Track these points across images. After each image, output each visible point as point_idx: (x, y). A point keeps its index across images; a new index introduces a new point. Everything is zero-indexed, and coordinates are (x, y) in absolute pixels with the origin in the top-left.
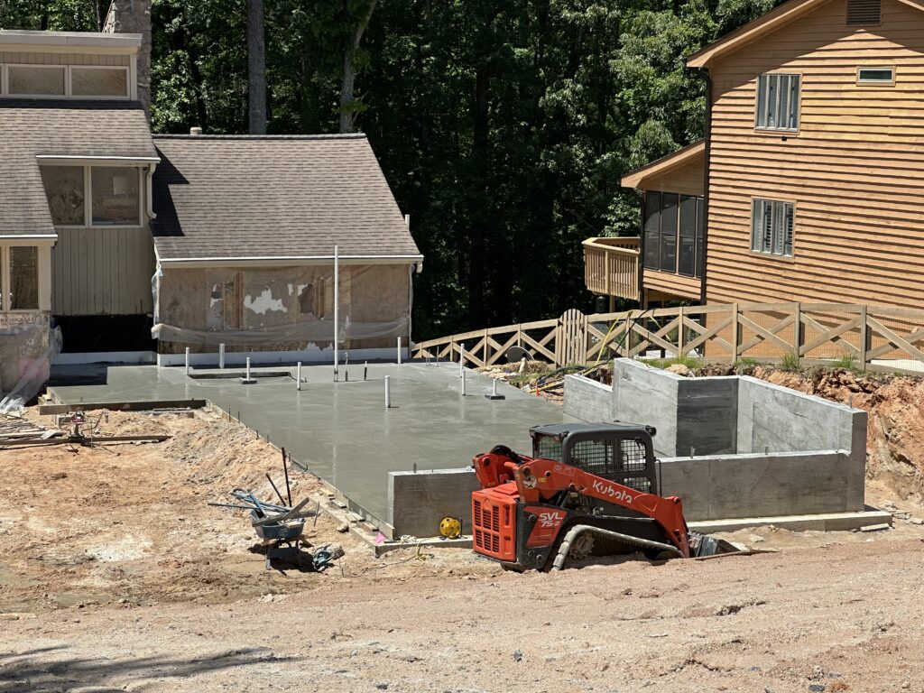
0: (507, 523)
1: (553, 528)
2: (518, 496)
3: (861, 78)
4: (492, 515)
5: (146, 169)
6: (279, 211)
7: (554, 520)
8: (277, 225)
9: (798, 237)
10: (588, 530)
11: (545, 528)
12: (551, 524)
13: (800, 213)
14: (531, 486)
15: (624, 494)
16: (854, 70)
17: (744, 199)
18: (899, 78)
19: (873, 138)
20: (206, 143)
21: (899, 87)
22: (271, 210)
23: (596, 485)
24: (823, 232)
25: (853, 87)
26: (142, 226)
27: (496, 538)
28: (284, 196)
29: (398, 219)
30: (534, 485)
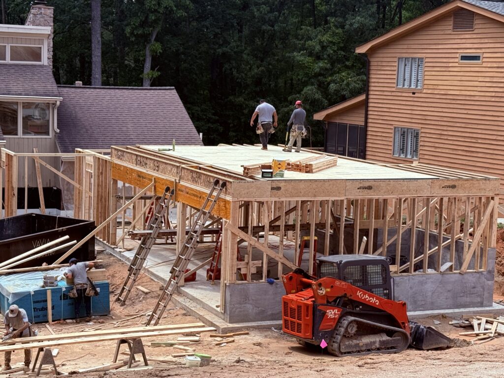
0: (307, 316)
1: (334, 319)
2: (314, 299)
3: (461, 60)
4: (296, 311)
5: (54, 104)
6: (129, 129)
7: (335, 314)
8: (128, 137)
9: (421, 148)
10: (355, 321)
11: (330, 319)
12: (333, 316)
13: (423, 135)
14: (322, 293)
15: (375, 299)
16: (458, 55)
17: (389, 127)
18: (485, 60)
19: (468, 93)
20: (85, 90)
21: (484, 65)
22: (124, 129)
23: (359, 294)
24: (437, 145)
25: (457, 65)
26: (50, 136)
27: (299, 325)
28: (131, 121)
29: (195, 135)
30: (324, 293)
